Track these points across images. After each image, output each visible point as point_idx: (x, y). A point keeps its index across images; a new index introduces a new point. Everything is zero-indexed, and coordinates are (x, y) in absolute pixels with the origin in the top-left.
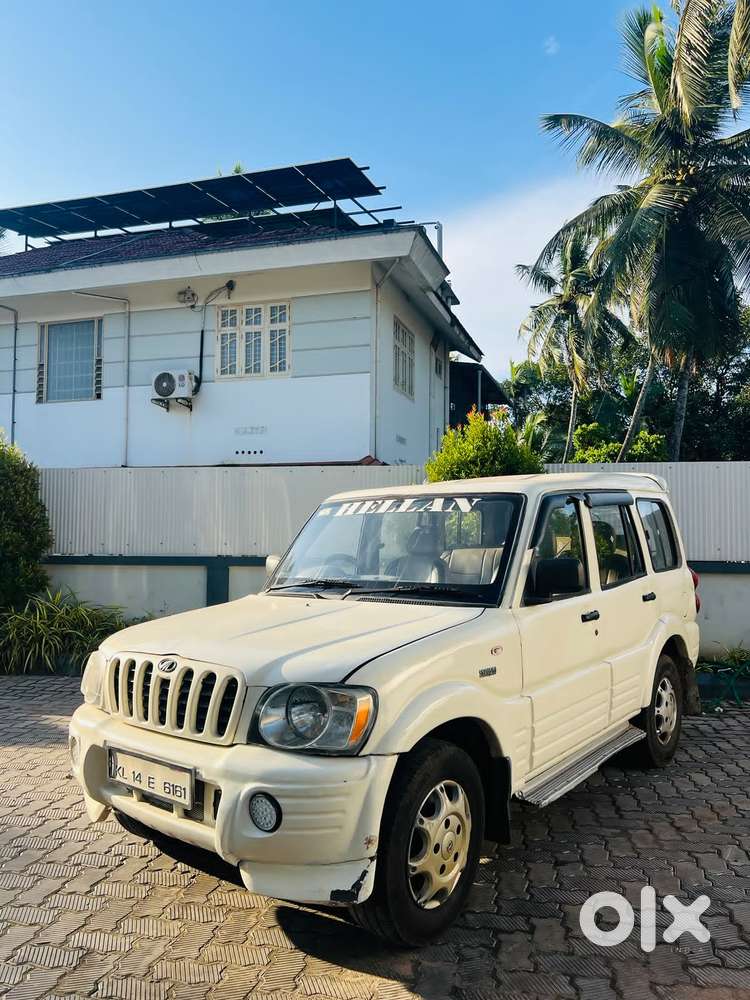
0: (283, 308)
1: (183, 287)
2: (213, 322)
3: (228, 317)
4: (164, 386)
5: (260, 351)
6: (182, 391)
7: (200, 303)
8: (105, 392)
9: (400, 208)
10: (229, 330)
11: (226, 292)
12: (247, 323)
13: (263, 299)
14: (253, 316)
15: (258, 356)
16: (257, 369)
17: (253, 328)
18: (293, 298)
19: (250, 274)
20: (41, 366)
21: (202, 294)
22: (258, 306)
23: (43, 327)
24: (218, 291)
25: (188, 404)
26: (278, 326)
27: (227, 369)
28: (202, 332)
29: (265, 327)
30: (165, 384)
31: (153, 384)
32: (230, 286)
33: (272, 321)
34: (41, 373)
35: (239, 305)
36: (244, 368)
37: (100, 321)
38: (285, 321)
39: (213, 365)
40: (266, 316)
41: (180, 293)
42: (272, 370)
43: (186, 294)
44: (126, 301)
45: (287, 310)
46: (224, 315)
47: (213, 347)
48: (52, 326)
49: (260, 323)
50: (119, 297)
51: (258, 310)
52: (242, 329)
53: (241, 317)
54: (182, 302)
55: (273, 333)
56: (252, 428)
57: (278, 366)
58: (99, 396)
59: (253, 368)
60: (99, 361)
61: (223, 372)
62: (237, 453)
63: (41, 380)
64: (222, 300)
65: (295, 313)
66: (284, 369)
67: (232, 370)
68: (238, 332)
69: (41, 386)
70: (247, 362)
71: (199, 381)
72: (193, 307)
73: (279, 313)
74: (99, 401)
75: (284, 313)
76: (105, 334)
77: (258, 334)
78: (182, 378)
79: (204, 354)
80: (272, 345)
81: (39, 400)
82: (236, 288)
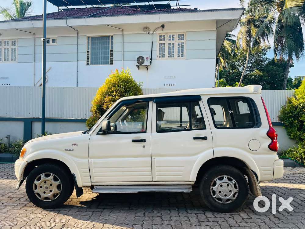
0: (183, 35)
1: (145, 26)
2: (156, 39)
3: (162, 37)
4: (140, 61)
5: (174, 50)
6: (147, 63)
7: (151, 32)
8: (114, 62)
9: (190, 5)
10: (162, 42)
11: (161, 28)
12: (169, 40)
13: (176, 31)
14: (172, 37)
15: (173, 52)
16: (173, 56)
17: (171, 42)
18: (187, 32)
19: (171, 22)
20: (88, 52)
21: (152, 29)
22: (174, 34)
23: (88, 38)
24: (159, 28)
25: (147, 67)
26: (181, 41)
27: (162, 56)
28: (152, 42)
29: (176, 41)
30: (141, 60)
31: (136, 60)
32: (163, 26)
33: (179, 39)
34: (88, 54)
35: (166, 33)
36: (168, 56)
37: (112, 37)
38: (183, 40)
39: (156, 54)
40: (176, 37)
41: (144, 28)
42: (178, 56)
43: (146, 29)
44: (122, 30)
45: (184, 36)
46: (161, 36)
47: (156, 48)
48: (92, 38)
49: (174, 40)
50: (120, 28)
51: (174, 35)
52: (167, 42)
53: (167, 38)
54: (144, 31)
55: (179, 44)
56: (171, 77)
57: (181, 55)
58: (112, 64)
59: (171, 55)
60: (112, 51)
61: (160, 57)
62: (165, 85)
63: (88, 57)
64: (160, 31)
65: (187, 37)
66: (183, 56)
67: (164, 56)
68: (165, 43)
69: (88, 59)
70: (169, 53)
71: (151, 59)
72: (149, 33)
73: (181, 37)
74: (111, 65)
75: (183, 37)
76: (114, 41)
77: (173, 44)
78: (147, 58)
79: (153, 50)
80: (178, 48)
81: (88, 64)
82: (165, 27)
